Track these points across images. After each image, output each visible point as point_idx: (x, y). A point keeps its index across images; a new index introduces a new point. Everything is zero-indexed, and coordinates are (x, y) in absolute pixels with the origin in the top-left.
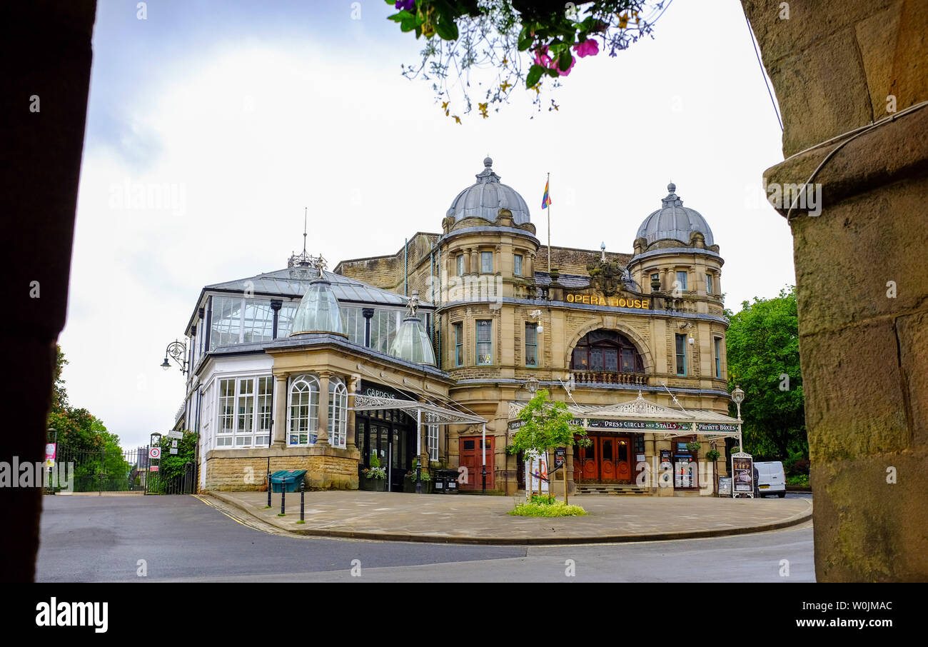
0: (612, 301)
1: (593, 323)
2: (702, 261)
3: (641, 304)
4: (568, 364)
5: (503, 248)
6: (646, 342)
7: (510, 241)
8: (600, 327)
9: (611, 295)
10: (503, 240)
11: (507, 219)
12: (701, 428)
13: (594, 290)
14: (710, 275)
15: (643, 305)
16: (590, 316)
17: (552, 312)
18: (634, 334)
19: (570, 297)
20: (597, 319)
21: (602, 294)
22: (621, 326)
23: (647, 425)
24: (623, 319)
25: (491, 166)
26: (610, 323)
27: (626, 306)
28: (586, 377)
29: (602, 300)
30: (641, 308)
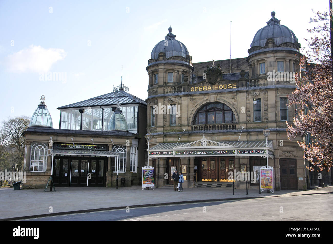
0: (215, 87)
1: (204, 100)
2: (272, 55)
3: (232, 86)
4: (190, 122)
5: (159, 71)
6: (234, 106)
7: (163, 67)
8: (208, 101)
9: (214, 84)
10: (160, 67)
11: (162, 57)
12: (241, 153)
13: (205, 83)
14: (283, 61)
15: (233, 86)
16: (203, 97)
17: (182, 98)
18: (227, 102)
19: (192, 89)
20: (206, 97)
21: (210, 85)
22: (220, 99)
23: (207, 153)
24: (221, 95)
25: (171, 31)
26: (212, 99)
27: (223, 89)
28: (200, 127)
29: (210, 88)
30: (232, 88)
